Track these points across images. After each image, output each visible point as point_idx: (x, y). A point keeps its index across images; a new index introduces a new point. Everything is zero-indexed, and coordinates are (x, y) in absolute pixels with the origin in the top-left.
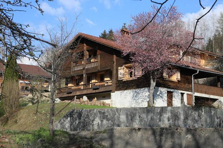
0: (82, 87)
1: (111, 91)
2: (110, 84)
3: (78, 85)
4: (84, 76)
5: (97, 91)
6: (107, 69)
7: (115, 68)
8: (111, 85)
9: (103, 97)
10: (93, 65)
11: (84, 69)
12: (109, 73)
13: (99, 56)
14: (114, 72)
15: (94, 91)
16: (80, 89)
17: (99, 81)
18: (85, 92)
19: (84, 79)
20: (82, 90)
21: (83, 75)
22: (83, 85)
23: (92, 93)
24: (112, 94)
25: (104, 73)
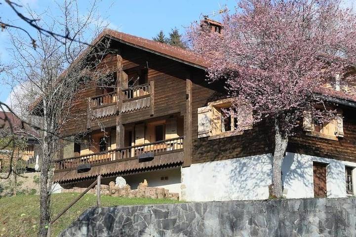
0: (113, 157)
1: (180, 164)
2: (179, 147)
3: (103, 148)
4: (118, 129)
5: (149, 164)
6: (171, 112)
7: (190, 109)
8: (181, 150)
9: (162, 179)
10: (138, 105)
11: (117, 113)
12: (177, 122)
13: (152, 83)
14: (189, 119)
15: (142, 165)
16: (108, 162)
17: (153, 141)
18: (120, 167)
19: (118, 138)
20: (113, 162)
21: (114, 128)
22: (116, 150)
23: (136, 170)
24: (184, 171)
25: (164, 121)
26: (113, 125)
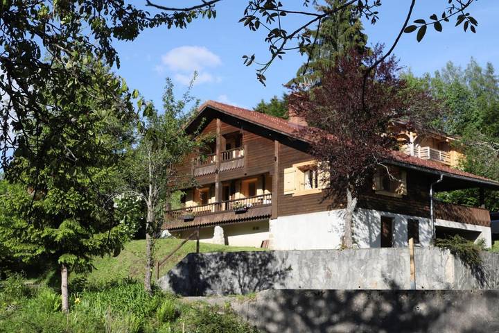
0: (213, 208)
1: (269, 216)
2: (268, 202)
3: (205, 203)
4: (217, 185)
5: (243, 216)
6: (262, 172)
7: (277, 170)
8: (270, 205)
9: (254, 229)
10: (233, 165)
11: (217, 171)
12: (265, 181)
13: (245, 146)
14: (276, 178)
15: (236, 217)
16: (208, 213)
17: (247, 196)
18: (218, 218)
19: (217, 193)
20: (213, 214)
21: (214, 184)
22: (215, 204)
23: (232, 221)
24: (272, 222)
25: (256, 179)
26: (213, 182)
